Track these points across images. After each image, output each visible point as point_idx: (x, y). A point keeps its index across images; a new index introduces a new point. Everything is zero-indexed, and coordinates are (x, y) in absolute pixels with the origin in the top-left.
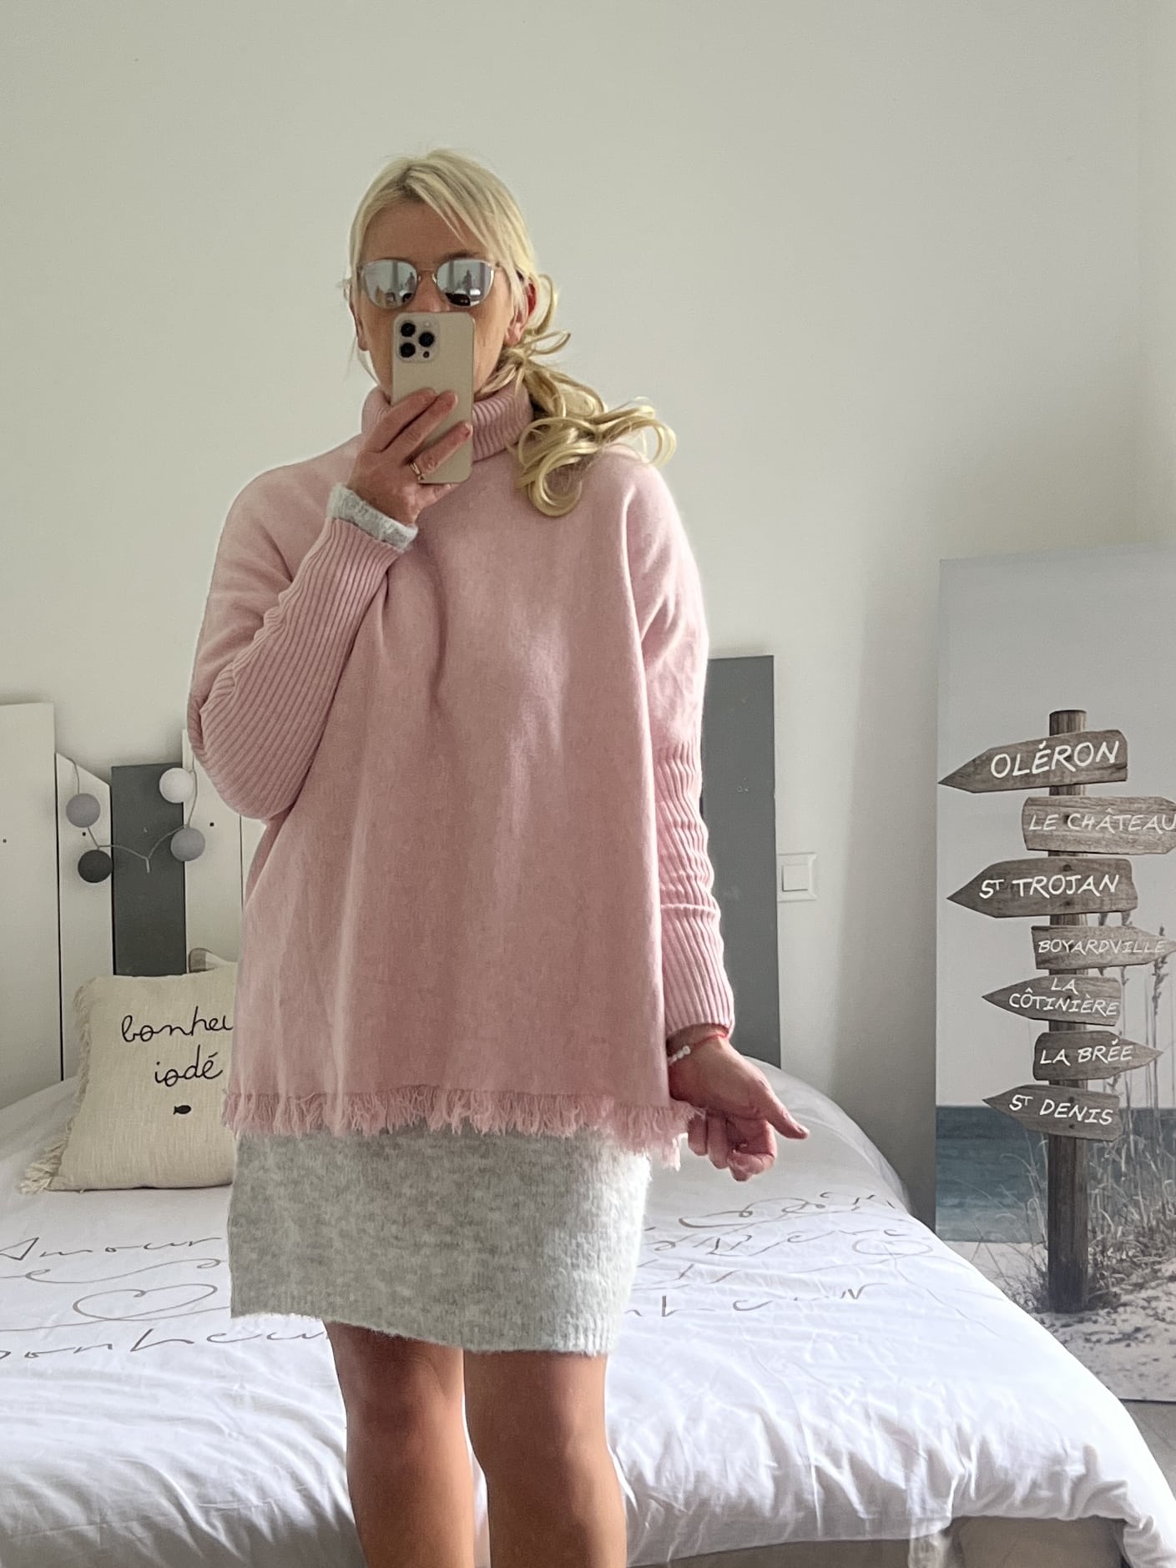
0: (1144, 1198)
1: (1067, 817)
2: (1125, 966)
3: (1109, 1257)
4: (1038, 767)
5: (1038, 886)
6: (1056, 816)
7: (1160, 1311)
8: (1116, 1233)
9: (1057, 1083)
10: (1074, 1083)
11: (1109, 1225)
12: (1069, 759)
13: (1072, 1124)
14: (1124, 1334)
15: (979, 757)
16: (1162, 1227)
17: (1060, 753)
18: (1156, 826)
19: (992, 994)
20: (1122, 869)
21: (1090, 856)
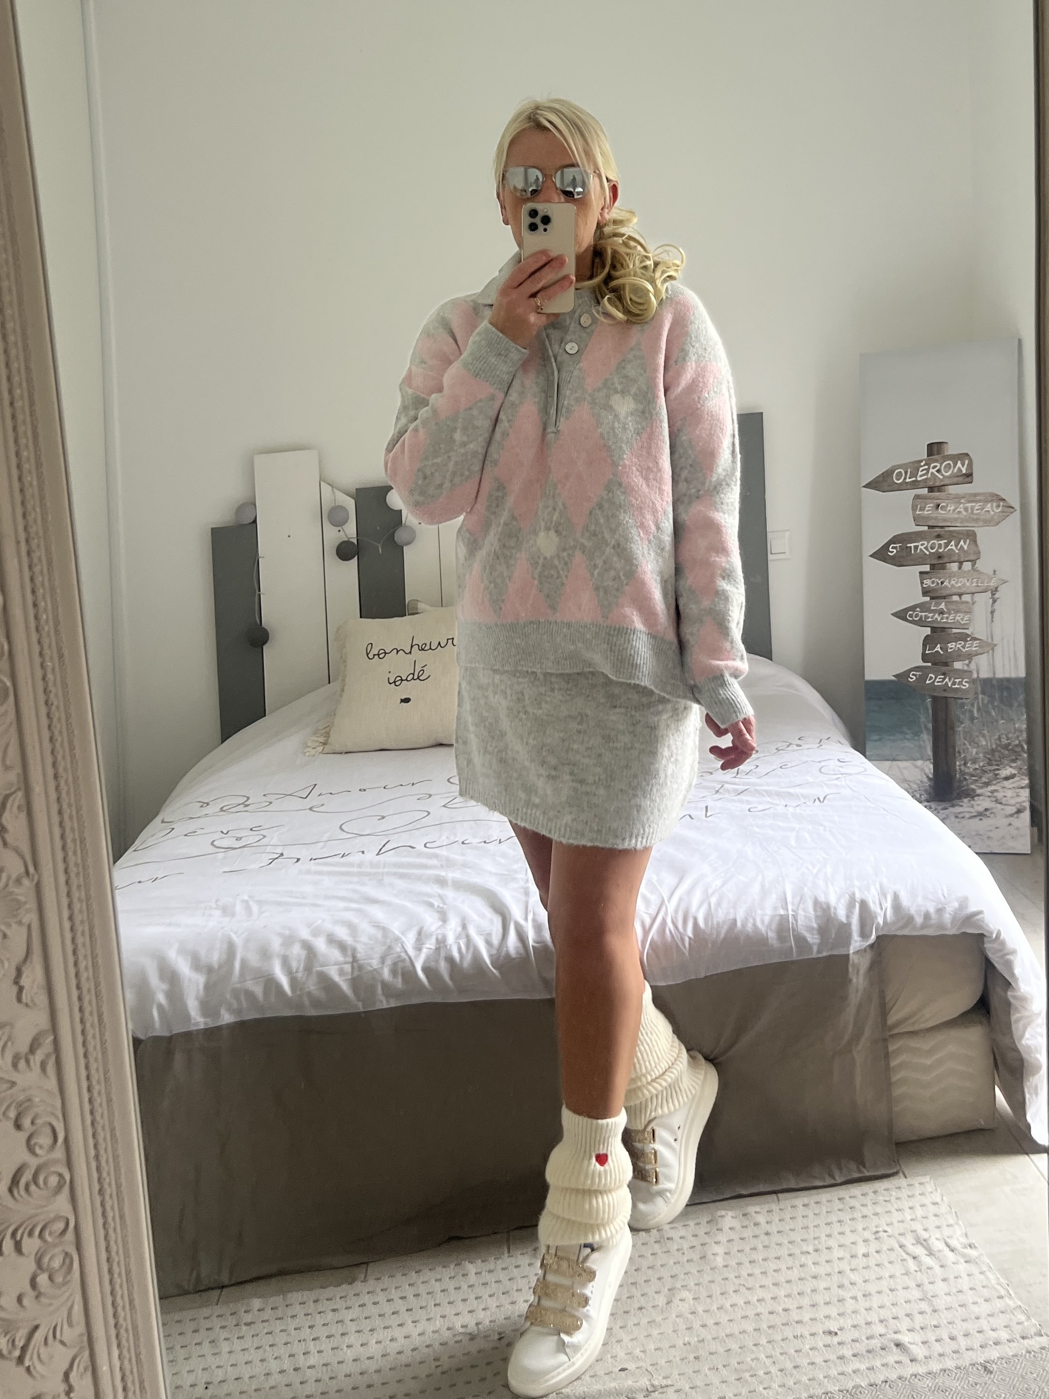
1: (939, 506)
2: (973, 593)
3: (968, 767)
4: (921, 476)
5: (922, 547)
6: (932, 505)
7: (999, 798)
8: (972, 753)
9: (934, 664)
10: (946, 664)
11: (968, 749)
12: (938, 471)
13: (945, 688)
14: (978, 813)
15: (885, 472)
17: (934, 467)
18: (989, 509)
19: (896, 613)
20: (971, 536)
21: (952, 529)
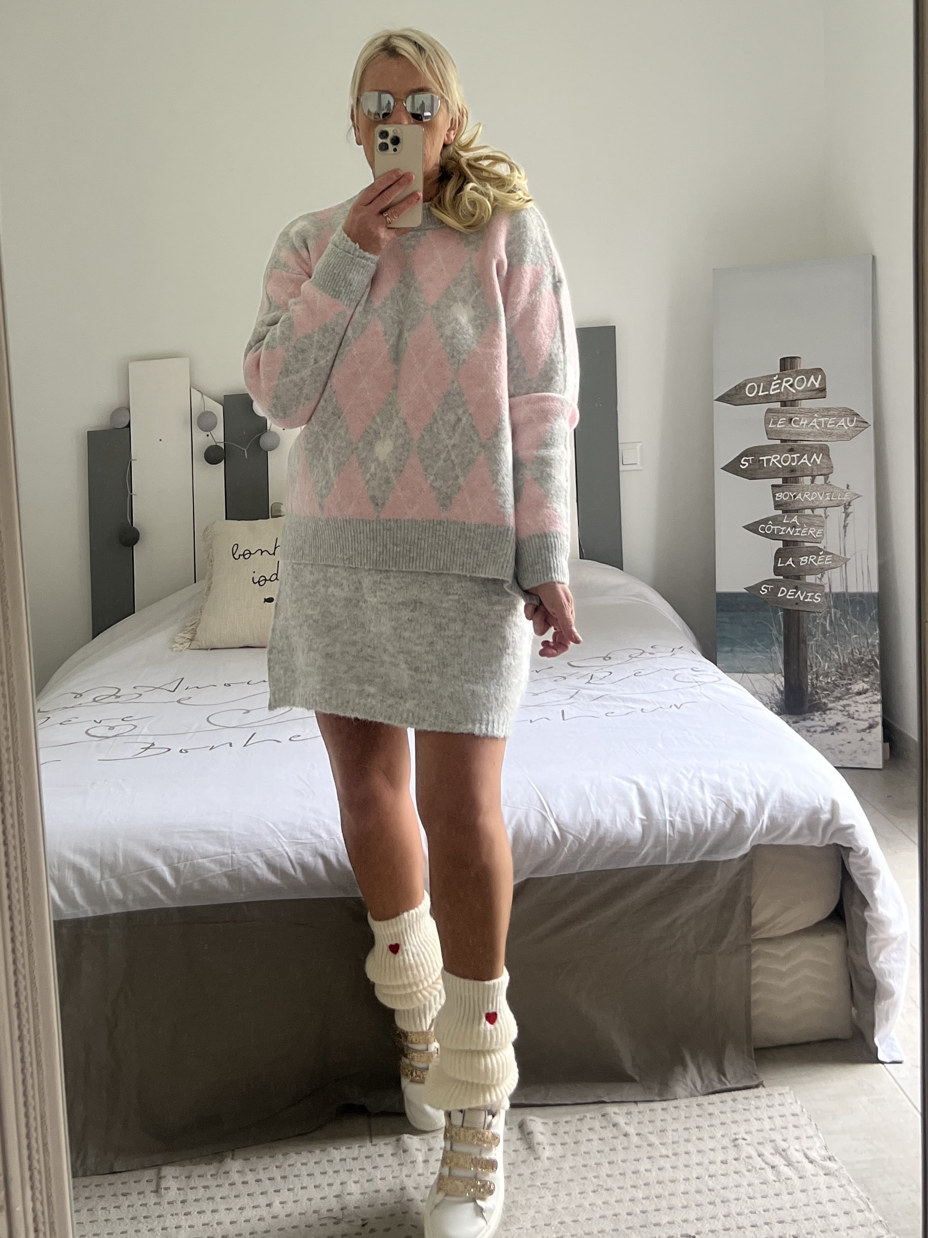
0: (841, 646)
1: (791, 419)
2: (826, 508)
3: (820, 681)
4: (773, 390)
5: (775, 461)
6: (784, 419)
7: (851, 712)
8: (824, 667)
9: (787, 577)
10: (798, 578)
11: (820, 662)
12: (791, 385)
13: (797, 602)
14: (830, 727)
15: (739, 385)
16: (851, 663)
17: (787, 382)
18: (843, 424)
19: (748, 525)
20: (824, 451)
21: (805, 443)
